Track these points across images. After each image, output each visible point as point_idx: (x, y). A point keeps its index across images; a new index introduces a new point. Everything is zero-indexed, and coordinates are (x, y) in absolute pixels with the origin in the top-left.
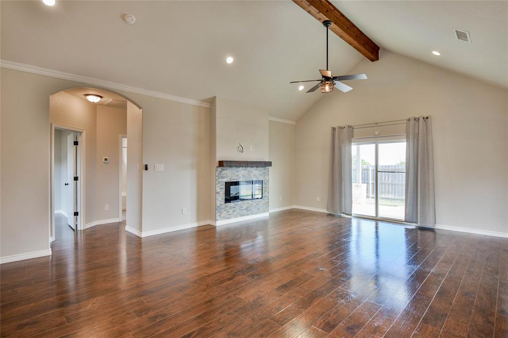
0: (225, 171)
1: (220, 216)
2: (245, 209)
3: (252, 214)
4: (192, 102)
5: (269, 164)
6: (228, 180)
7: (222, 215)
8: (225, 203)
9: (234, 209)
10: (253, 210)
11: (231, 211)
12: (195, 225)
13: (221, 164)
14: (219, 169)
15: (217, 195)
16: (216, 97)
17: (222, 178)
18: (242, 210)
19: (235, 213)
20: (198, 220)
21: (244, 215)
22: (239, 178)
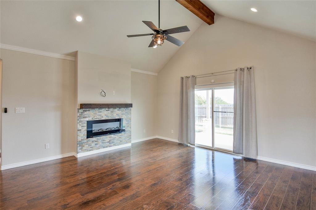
0: (87, 112)
1: (81, 149)
2: (108, 142)
3: (115, 145)
4: (57, 56)
5: (130, 105)
6: (90, 119)
7: (84, 148)
8: (87, 138)
9: (96, 143)
10: (115, 142)
11: (93, 145)
12: (59, 156)
13: (83, 106)
14: (81, 111)
15: (79, 132)
16: (77, 51)
17: (84, 117)
18: (105, 143)
19: (98, 146)
20: (62, 152)
21: (107, 147)
22: (102, 117)
